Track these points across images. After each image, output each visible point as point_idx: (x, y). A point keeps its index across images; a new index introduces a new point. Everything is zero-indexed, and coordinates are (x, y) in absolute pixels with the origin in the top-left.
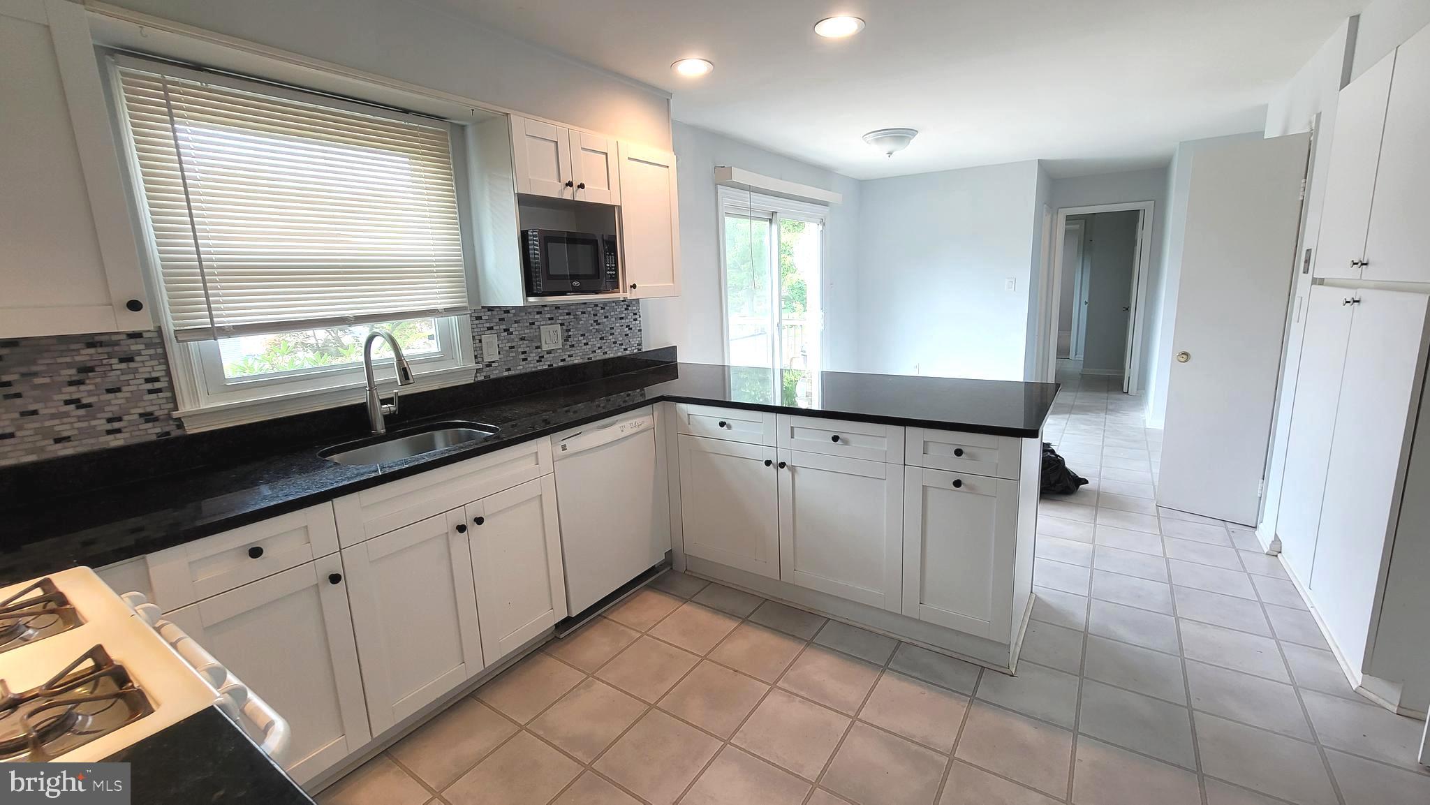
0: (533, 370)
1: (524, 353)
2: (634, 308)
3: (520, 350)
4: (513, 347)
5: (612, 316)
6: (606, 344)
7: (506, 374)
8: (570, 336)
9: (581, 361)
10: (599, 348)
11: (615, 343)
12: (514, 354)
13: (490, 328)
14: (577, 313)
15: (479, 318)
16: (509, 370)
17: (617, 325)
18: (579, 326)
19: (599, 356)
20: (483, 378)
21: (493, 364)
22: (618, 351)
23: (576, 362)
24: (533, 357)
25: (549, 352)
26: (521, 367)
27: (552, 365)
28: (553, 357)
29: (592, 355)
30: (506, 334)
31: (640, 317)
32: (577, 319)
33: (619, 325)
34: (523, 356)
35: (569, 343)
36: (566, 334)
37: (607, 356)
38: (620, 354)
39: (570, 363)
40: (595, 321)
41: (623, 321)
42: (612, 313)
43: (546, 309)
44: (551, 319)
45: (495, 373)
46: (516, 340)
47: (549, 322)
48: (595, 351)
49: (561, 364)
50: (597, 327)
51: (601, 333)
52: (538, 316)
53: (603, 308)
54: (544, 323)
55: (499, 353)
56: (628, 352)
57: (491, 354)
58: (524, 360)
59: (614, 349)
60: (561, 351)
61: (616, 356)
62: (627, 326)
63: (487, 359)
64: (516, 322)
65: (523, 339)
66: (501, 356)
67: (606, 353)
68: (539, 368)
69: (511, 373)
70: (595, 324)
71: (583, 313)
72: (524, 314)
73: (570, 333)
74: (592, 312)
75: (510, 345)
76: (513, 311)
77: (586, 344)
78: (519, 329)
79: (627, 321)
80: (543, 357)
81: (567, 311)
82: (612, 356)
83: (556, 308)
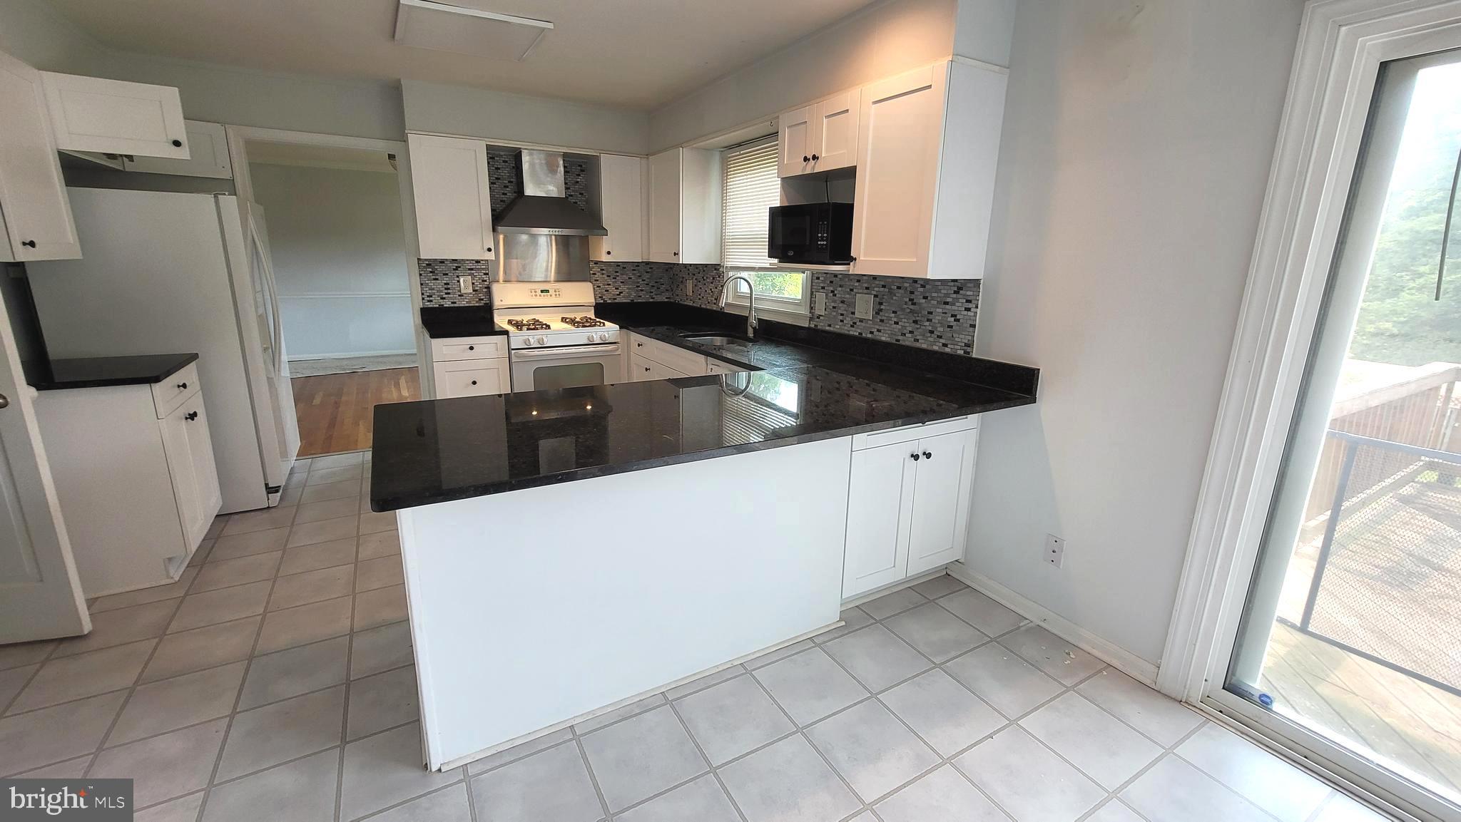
0: (846, 332)
1: (842, 315)
2: (969, 293)
3: (840, 312)
4: (834, 307)
5: (933, 298)
6: (920, 330)
7: (827, 328)
8: (881, 310)
9: (888, 339)
10: (911, 332)
11: (932, 332)
12: (835, 314)
13: (823, 288)
14: (893, 287)
15: (818, 278)
16: (830, 326)
17: (938, 310)
18: (892, 301)
19: (908, 341)
20: (813, 326)
21: (821, 318)
22: (934, 343)
23: (883, 339)
24: (848, 321)
25: (861, 321)
26: (838, 327)
27: (862, 334)
28: (864, 327)
29: (900, 338)
30: (832, 294)
31: (977, 307)
32: (891, 293)
33: (940, 310)
34: (841, 318)
35: (879, 317)
36: (878, 307)
37: (917, 345)
38: (936, 348)
39: (878, 338)
40: (910, 300)
41: (947, 307)
42: (934, 295)
43: (865, 278)
44: (867, 288)
45: (822, 325)
46: (838, 302)
47: (866, 291)
48: (905, 335)
49: (870, 336)
50: (912, 307)
51: (916, 315)
52: (857, 284)
53: (923, 286)
54: (861, 291)
55: (825, 309)
56: (947, 350)
57: (820, 310)
58: (842, 321)
59: (929, 339)
60: (871, 322)
61: (930, 348)
62: (952, 316)
63: (817, 312)
64: (841, 286)
65: (843, 302)
66: (826, 313)
67: (918, 340)
68: (851, 333)
69: (831, 329)
70: (910, 302)
71: (899, 288)
72: (847, 280)
73: (882, 307)
74: (908, 289)
75: (833, 304)
76: (840, 276)
77: (896, 323)
78: (842, 292)
79: (954, 308)
80: (855, 323)
81: (883, 283)
82: (924, 346)
83: (873, 278)
